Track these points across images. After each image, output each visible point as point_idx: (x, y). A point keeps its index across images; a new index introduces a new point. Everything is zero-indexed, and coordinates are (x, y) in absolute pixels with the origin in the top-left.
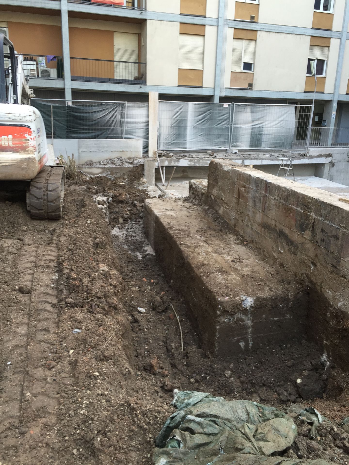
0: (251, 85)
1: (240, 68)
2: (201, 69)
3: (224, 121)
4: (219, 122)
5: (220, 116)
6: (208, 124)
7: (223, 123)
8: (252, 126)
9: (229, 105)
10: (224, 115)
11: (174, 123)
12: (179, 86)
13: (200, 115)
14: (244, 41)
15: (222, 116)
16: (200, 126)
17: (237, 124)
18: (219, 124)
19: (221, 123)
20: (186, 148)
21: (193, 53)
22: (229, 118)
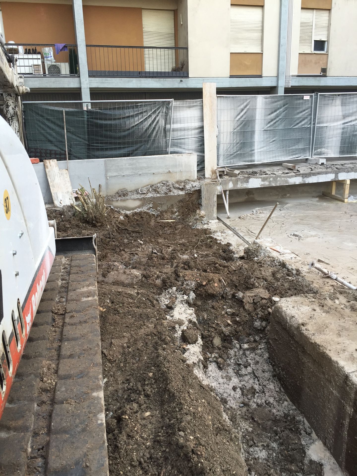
0: (324, 70)
1: (310, 49)
2: (260, 52)
3: (304, 120)
4: (298, 122)
5: (298, 113)
6: (283, 124)
7: (303, 123)
8: (344, 124)
9: (311, 96)
10: (304, 110)
11: (238, 127)
12: (231, 77)
13: (272, 113)
14: (315, 11)
15: (301, 112)
16: (271, 128)
17: (322, 122)
18: (298, 124)
19: (301, 122)
20: (254, 161)
21: (248, 30)
22: (311, 114)
